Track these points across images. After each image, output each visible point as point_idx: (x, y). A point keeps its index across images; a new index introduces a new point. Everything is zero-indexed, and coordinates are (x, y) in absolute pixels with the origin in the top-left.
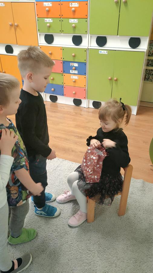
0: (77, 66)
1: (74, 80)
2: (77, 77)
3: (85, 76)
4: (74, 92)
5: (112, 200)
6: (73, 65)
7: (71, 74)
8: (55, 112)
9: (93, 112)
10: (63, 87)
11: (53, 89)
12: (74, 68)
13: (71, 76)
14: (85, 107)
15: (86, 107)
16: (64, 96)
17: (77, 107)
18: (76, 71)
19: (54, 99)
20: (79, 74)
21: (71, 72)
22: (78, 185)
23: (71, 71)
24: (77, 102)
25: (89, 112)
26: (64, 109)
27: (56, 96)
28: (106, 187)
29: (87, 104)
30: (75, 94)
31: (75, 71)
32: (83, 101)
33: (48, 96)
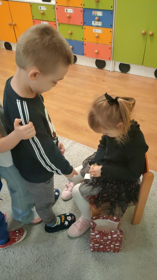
0: (102, 15)
4: (96, 51)
6: (95, 14)
9: (119, 78)
10: (83, 44)
12: (97, 18)
14: (110, 71)
17: (100, 70)
20: (103, 26)
21: (93, 24)
25: (114, 77)
27: (75, 56)
29: (112, 66)
30: (98, 53)
31: (98, 22)
32: (107, 63)
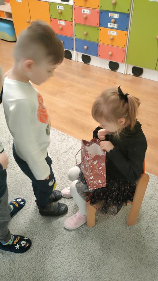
0: (118, 18)
1: (111, 37)
2: (115, 32)
3: (126, 32)
4: (110, 53)
5: (118, 210)
6: (112, 16)
7: (109, 28)
8: (84, 77)
9: (131, 81)
10: (98, 45)
11: (85, 47)
12: (113, 20)
13: (109, 31)
14: (122, 73)
15: (124, 74)
16: (98, 56)
17: (113, 72)
18: (116, 24)
19: (86, 59)
20: (119, 28)
21: (109, 26)
22: (76, 186)
23: (109, 24)
24: (114, 66)
25: (126, 80)
26: (97, 73)
27: (89, 57)
28: (113, 194)
29: (124, 69)
30: (112, 55)
31: (114, 24)
32: (121, 65)
33: (80, 55)
